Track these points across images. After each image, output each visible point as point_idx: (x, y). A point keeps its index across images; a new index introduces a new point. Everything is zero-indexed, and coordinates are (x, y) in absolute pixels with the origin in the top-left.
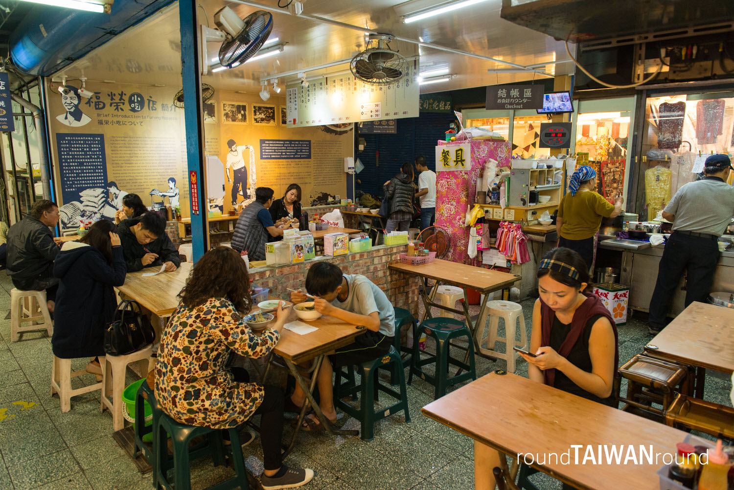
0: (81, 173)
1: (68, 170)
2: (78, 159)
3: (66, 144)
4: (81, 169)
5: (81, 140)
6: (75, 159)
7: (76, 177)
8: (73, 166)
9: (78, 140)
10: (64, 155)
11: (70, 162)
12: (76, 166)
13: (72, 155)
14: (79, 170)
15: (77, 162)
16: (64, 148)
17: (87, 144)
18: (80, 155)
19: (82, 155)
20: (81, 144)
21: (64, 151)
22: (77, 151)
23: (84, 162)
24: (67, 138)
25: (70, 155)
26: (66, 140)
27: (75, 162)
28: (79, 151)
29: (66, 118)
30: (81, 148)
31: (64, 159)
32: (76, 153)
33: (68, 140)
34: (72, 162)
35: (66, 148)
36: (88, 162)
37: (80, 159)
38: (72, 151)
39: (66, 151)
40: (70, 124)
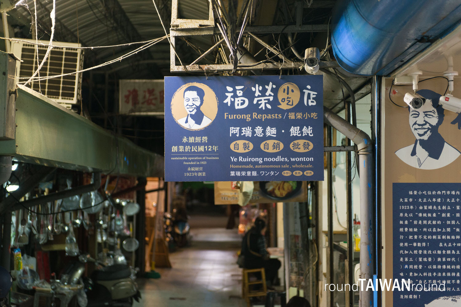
0: (432, 263)
1: (409, 256)
2: (428, 233)
3: (409, 204)
4: (432, 256)
5: (437, 196)
6: (423, 234)
7: (422, 271)
8: (417, 248)
9: (432, 197)
10: (404, 226)
11: (414, 241)
12: (422, 248)
13: (418, 226)
14: (427, 256)
15: (427, 241)
16: (404, 211)
17: (447, 204)
18: (432, 226)
19: (436, 226)
20: (437, 204)
21: (404, 219)
22: (427, 219)
23: (438, 241)
24: (411, 193)
25: (414, 226)
26: (409, 196)
27: (422, 241)
28: (432, 219)
29: (414, 153)
30: (436, 211)
31: (404, 233)
32: (425, 222)
33: (413, 196)
34: (417, 241)
35: (409, 211)
36: (447, 241)
37: (432, 234)
38: (418, 219)
39: (408, 219)
40: (420, 164)
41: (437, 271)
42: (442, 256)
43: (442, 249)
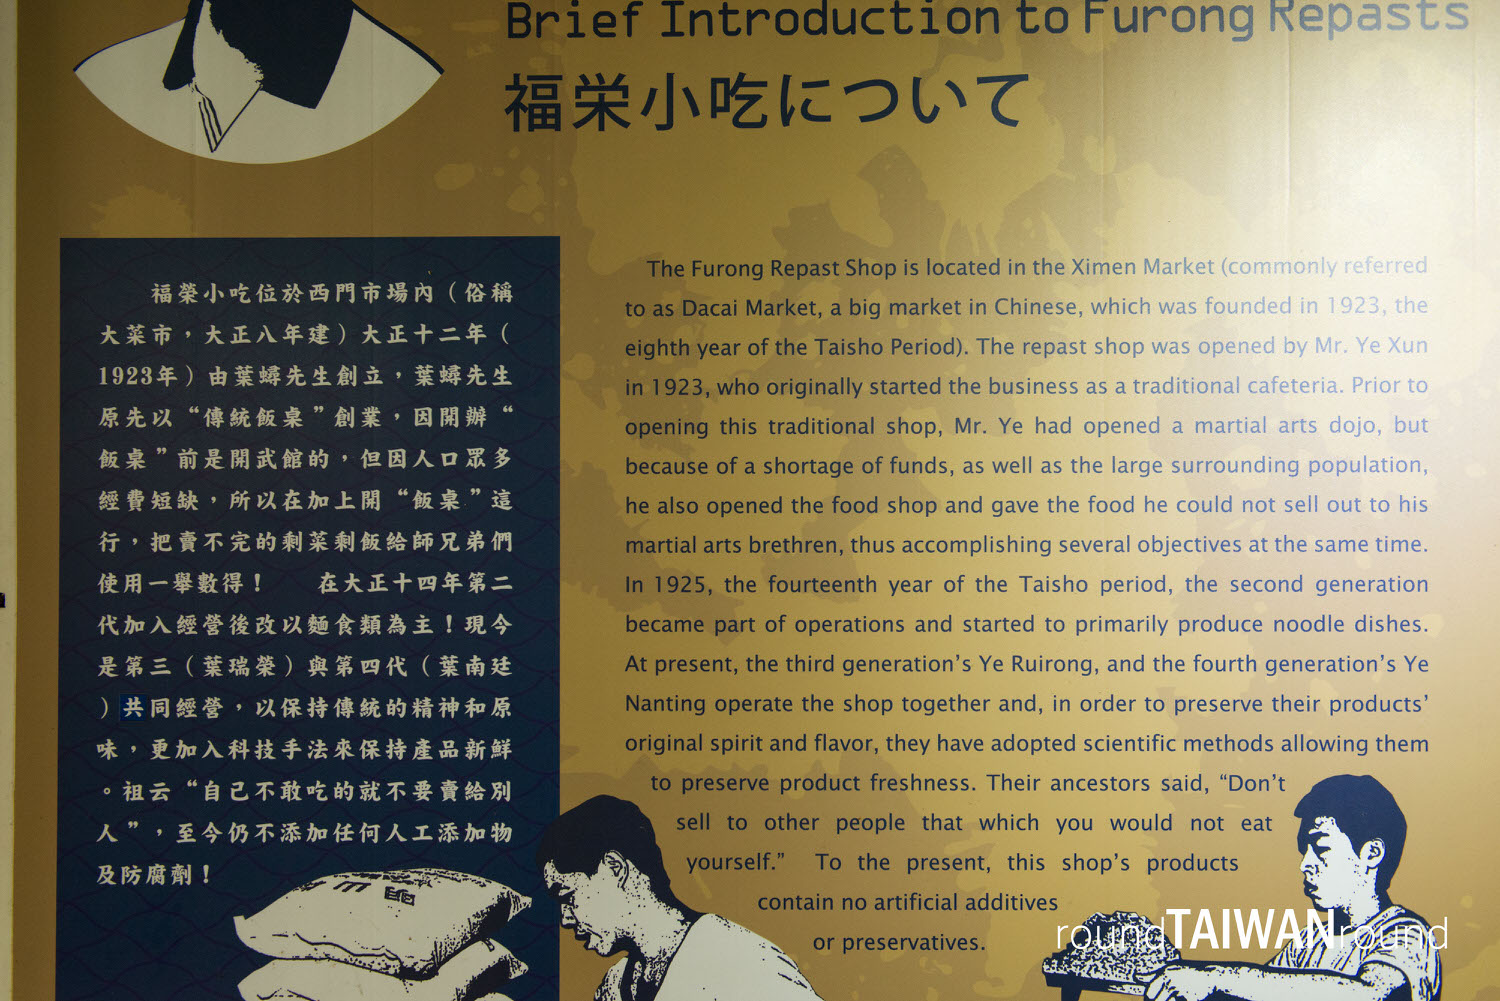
0: (276, 688)
2: (255, 521)
3: (152, 355)
4: (275, 645)
5: (306, 314)
6: (231, 521)
7: (221, 731)
8: (196, 603)
9: (278, 315)
10: (122, 480)
11: (178, 561)
13: (200, 479)
14: (252, 647)
15: (248, 563)
16: (123, 398)
17: (362, 357)
18: (280, 480)
19: (305, 479)
20: (306, 355)
21: (122, 439)
23: (310, 564)
24: (162, 294)
25: (177, 481)
26: (153, 315)
27: (221, 561)
28: (280, 438)
29: (179, 72)
30: (304, 397)
31: (122, 520)
32: (240, 458)
33: (174, 313)
34: (196, 563)
35: (150, 398)
36: (362, 563)
37: (280, 522)
38: (202, 437)
39: (146, 439)
41: (305, 729)
42: (330, 646)
43: (330, 607)
